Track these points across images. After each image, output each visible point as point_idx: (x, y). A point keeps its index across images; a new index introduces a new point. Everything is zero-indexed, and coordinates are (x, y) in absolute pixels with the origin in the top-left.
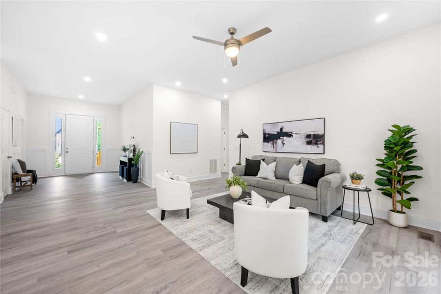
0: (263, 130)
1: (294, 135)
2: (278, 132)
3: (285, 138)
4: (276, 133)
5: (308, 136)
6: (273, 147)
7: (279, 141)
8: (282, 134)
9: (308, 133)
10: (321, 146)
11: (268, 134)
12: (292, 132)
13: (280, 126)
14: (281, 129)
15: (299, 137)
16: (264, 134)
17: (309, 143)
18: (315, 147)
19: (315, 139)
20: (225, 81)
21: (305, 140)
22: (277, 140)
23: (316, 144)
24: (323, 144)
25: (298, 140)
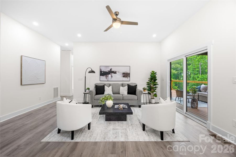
0: (100, 69)
1: (117, 73)
2: (109, 71)
3: (113, 74)
4: (108, 71)
5: (124, 73)
6: (106, 78)
7: (110, 76)
8: (111, 72)
9: (123, 72)
10: (129, 78)
11: (103, 71)
12: (116, 71)
13: (110, 68)
14: (111, 69)
15: (120, 74)
16: (101, 72)
17: (124, 76)
18: (126, 78)
19: (126, 75)
20: (79, 35)
21: (122, 75)
22: (108, 75)
23: (127, 77)
24: (129, 77)
25: (119, 75)
